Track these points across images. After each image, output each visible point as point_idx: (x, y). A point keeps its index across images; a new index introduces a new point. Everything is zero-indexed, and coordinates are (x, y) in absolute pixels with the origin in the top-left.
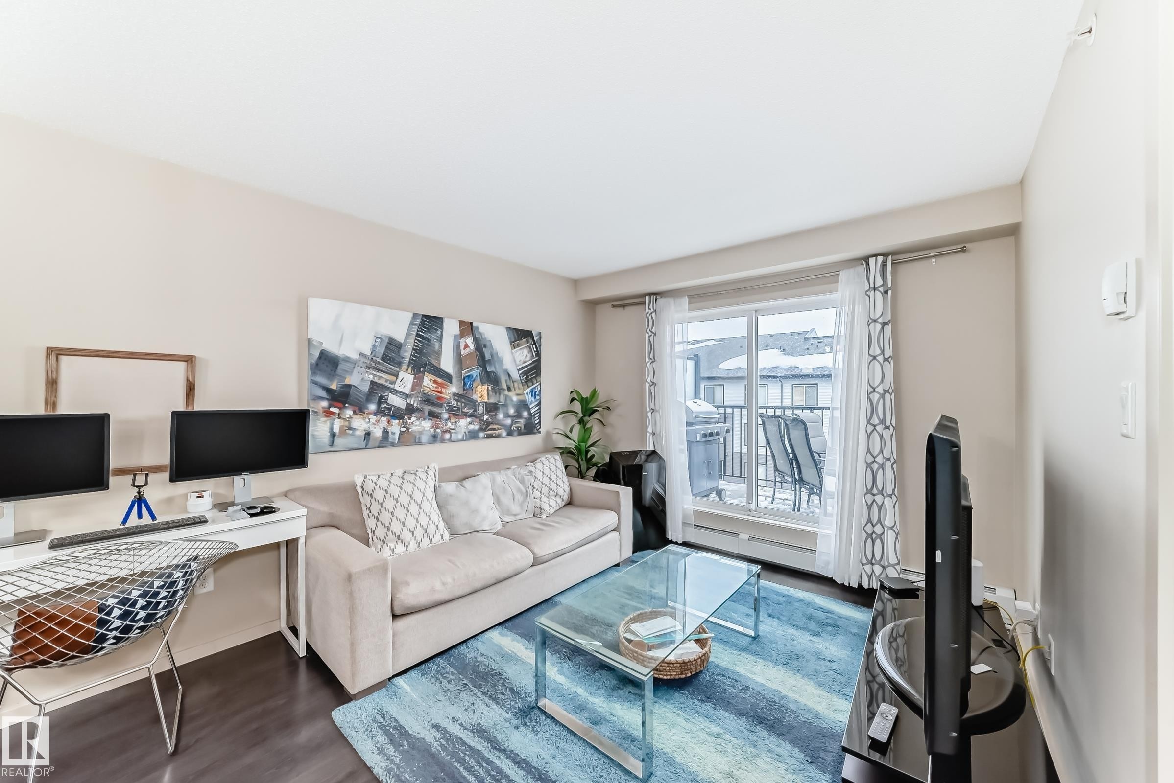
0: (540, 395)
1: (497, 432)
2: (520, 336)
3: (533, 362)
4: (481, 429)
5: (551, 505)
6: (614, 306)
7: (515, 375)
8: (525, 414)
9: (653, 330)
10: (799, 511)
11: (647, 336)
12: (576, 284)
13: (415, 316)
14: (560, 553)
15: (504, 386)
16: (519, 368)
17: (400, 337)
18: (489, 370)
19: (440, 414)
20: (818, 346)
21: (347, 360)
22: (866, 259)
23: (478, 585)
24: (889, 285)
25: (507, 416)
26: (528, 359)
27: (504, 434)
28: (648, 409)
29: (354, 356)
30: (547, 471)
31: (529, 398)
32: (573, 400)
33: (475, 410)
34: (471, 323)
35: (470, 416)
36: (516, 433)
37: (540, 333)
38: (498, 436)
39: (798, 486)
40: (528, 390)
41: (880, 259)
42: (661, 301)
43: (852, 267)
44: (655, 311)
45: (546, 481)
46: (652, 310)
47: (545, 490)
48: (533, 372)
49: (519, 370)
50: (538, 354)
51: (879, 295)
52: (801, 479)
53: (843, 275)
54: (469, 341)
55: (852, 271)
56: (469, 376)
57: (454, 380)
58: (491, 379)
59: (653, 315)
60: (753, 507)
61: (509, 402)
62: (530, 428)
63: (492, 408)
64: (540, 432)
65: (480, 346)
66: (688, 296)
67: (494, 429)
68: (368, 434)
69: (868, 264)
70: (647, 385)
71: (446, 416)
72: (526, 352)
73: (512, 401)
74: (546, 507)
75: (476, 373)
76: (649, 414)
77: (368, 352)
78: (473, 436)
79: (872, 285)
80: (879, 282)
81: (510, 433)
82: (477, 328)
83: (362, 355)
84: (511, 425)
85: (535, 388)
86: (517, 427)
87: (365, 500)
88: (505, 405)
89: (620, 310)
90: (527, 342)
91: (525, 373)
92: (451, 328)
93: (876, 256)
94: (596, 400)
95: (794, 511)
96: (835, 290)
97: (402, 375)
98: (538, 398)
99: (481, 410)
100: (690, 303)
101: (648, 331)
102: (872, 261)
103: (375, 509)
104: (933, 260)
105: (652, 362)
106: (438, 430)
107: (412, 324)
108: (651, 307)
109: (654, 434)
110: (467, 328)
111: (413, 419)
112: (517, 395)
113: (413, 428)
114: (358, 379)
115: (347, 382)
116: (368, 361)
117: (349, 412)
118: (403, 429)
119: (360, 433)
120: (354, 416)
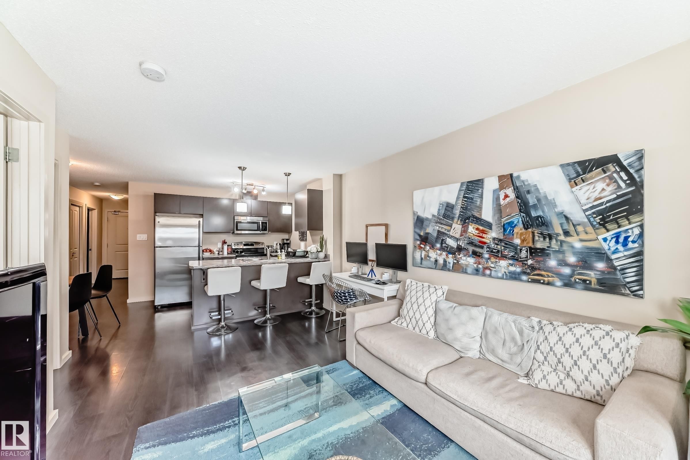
1: (547, 279)
2: (589, 167)
3: (622, 196)
4: (525, 273)
7: (579, 216)
8: (600, 265)
15: (559, 230)
16: (586, 208)
17: (453, 201)
18: (534, 215)
19: (482, 254)
25: (564, 263)
26: (608, 192)
27: (560, 283)
29: (430, 217)
33: (517, 254)
34: (511, 175)
35: (510, 259)
36: (580, 286)
38: (551, 284)
48: (620, 210)
49: (586, 210)
50: (635, 182)
54: (509, 191)
56: (509, 223)
57: (494, 227)
58: (537, 224)
61: (566, 248)
63: (539, 253)
65: (522, 193)
67: (543, 276)
68: (436, 261)
71: (487, 256)
73: (573, 247)
75: (517, 219)
77: (436, 214)
78: (514, 277)
81: (569, 285)
82: (518, 177)
83: (433, 216)
84: (572, 276)
86: (584, 280)
88: (560, 252)
90: (607, 171)
91: (599, 213)
92: (491, 185)
97: (454, 225)
106: (480, 266)
107: (460, 190)
110: (507, 180)
111: (461, 255)
112: (584, 240)
113: (462, 262)
114: (432, 230)
115: (427, 231)
116: (436, 219)
117: (428, 248)
118: (455, 261)
119: (433, 260)
120: (430, 250)
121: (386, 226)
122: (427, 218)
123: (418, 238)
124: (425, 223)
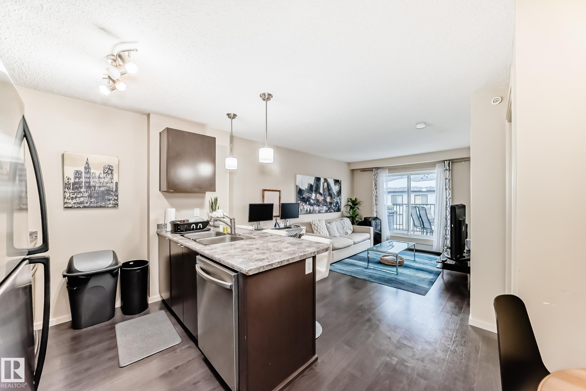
0: (341, 200)
1: (331, 211)
2: (337, 182)
3: (339, 190)
4: (329, 210)
5: (350, 232)
6: (361, 171)
7: (335, 194)
8: (338, 205)
9: (376, 179)
10: (423, 234)
11: (374, 181)
12: (349, 164)
13: (315, 177)
14: (359, 242)
15: (333, 197)
16: (336, 191)
17: (313, 184)
18: (330, 192)
19: (320, 205)
20: (427, 176)
21: (303, 190)
22: (444, 161)
23: (346, 246)
24: (450, 169)
25: (334, 206)
26: (338, 189)
27: (333, 211)
28: (374, 204)
29: (305, 189)
30: (347, 222)
31: (339, 201)
32: (348, 201)
33: (327, 204)
34: (326, 179)
35: (326, 206)
36: (335, 211)
37: (341, 181)
38: (332, 212)
39: (423, 230)
40: (338, 198)
41: (448, 162)
42: (379, 170)
43: (440, 163)
44: (377, 173)
45: (347, 225)
46: (376, 173)
47: (347, 228)
48: (339, 193)
49: (336, 192)
50: (341, 187)
51: (448, 172)
52: (424, 227)
53: (437, 165)
54: (326, 184)
55: (440, 164)
56: (326, 194)
57: (323, 195)
58: (330, 195)
59: (376, 174)
60: (409, 233)
61: (334, 202)
62: (339, 210)
63: (331, 203)
64: (341, 211)
65: (328, 185)
66: (388, 169)
67: (331, 210)
68: (307, 210)
69: (445, 162)
70: (374, 197)
71: (321, 206)
72: (338, 186)
73: (335, 201)
74: (348, 232)
75: (327, 193)
76: (375, 206)
77: (307, 188)
78: (326, 212)
79: (446, 169)
80: (448, 168)
81: (334, 211)
82: (327, 180)
83: (306, 189)
84: (335, 209)
85: (340, 198)
86: (336, 209)
87: (313, 226)
88: (333, 203)
89: (363, 172)
90: (338, 183)
91: (338, 193)
92: (322, 181)
93: (447, 160)
94: (357, 202)
95: (422, 234)
96: (435, 169)
97: (313, 194)
98: (340, 201)
99: (328, 204)
100: (388, 171)
101: (374, 179)
102: (446, 162)
103: (316, 228)
104: (463, 162)
105: (376, 189)
106: (320, 210)
107: (315, 180)
108: (376, 172)
109: (376, 212)
110: (326, 180)
111: (315, 206)
112: (336, 200)
113: (315, 209)
114: (306, 195)
115: (304, 196)
116: (307, 191)
117: (304, 204)
118: (313, 209)
119: (306, 210)
120: (305, 205)
121: (279, 191)
122: (304, 190)
123: (299, 199)
124: (303, 192)
